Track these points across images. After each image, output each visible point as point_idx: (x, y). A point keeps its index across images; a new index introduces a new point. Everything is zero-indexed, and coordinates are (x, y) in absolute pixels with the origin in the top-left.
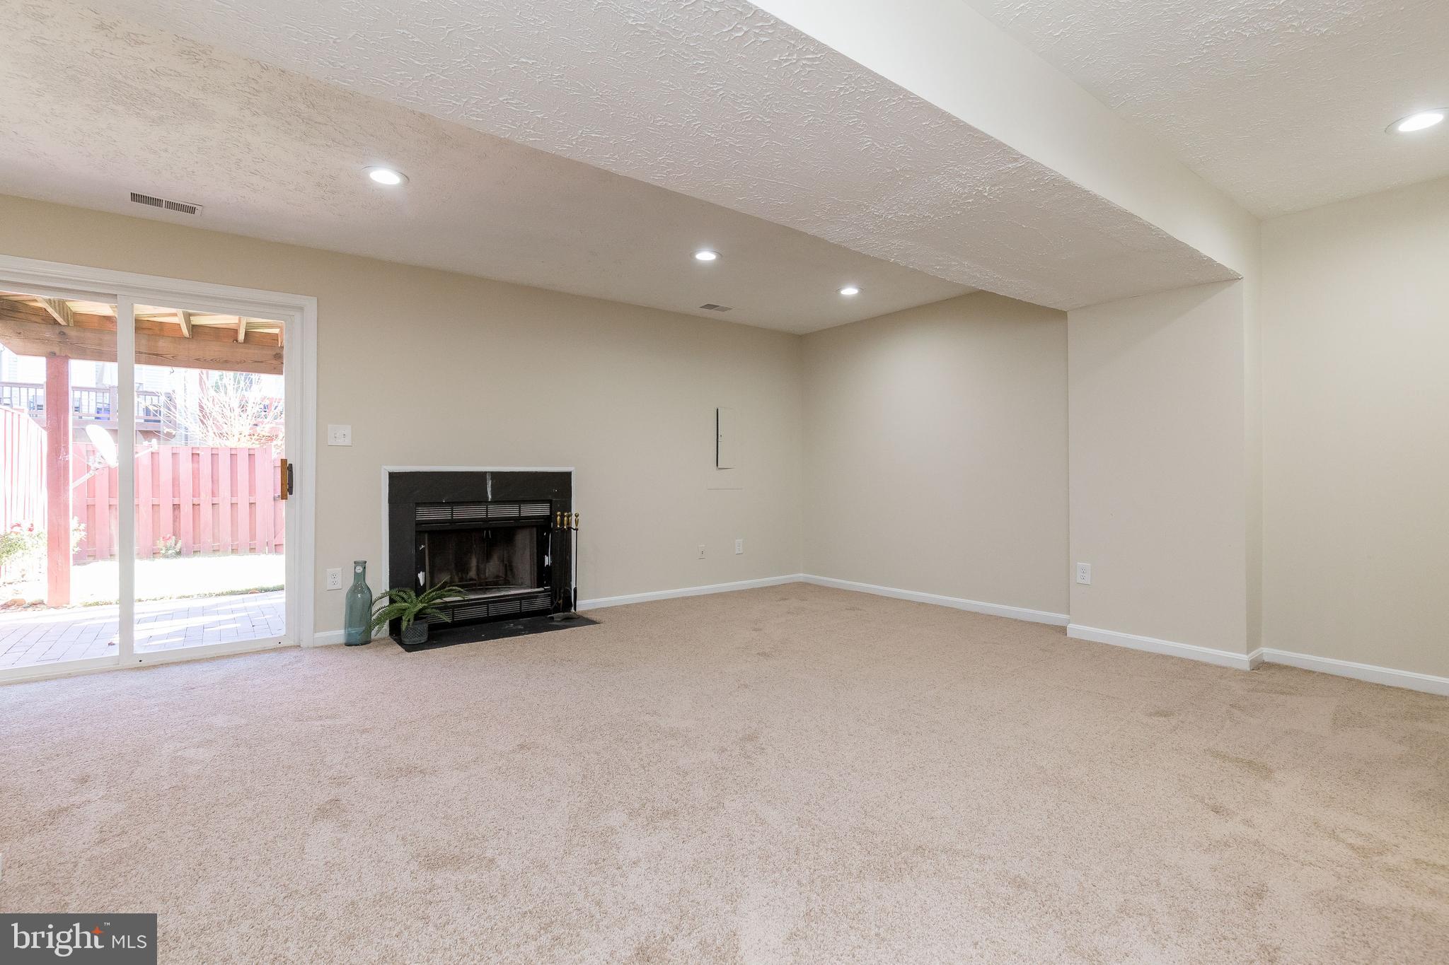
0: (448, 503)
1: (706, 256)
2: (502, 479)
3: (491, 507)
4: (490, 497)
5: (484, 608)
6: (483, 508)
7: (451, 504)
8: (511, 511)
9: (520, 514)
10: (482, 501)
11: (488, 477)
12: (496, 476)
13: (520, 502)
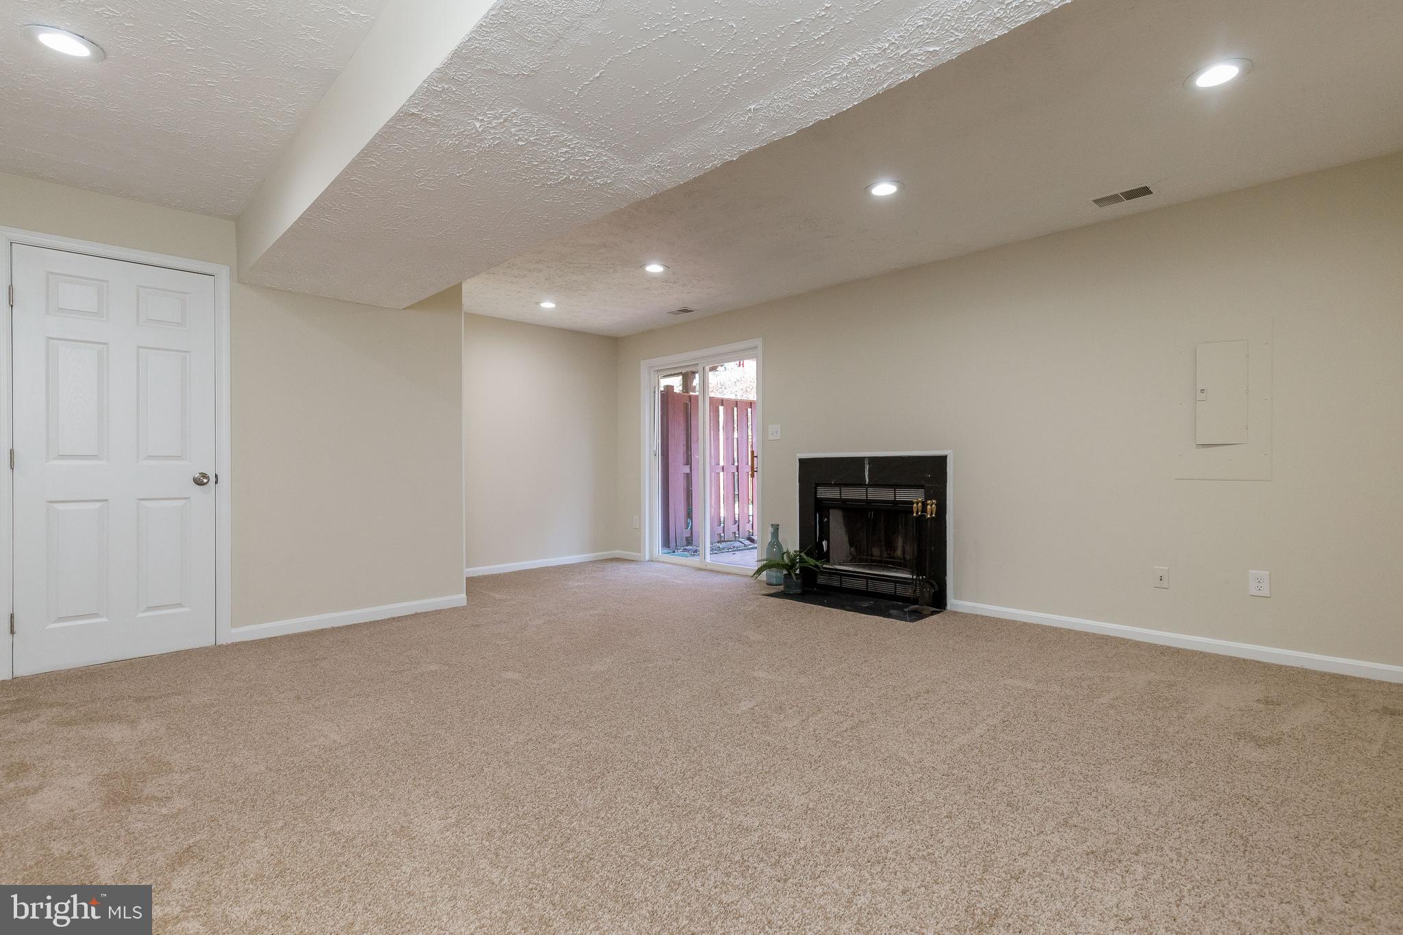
0: (836, 485)
1: (884, 189)
2: (879, 464)
3: (870, 490)
4: (867, 480)
5: (864, 582)
6: (863, 490)
7: (839, 485)
8: (886, 495)
9: (895, 498)
10: (861, 484)
11: (866, 462)
12: (874, 461)
13: (895, 486)
